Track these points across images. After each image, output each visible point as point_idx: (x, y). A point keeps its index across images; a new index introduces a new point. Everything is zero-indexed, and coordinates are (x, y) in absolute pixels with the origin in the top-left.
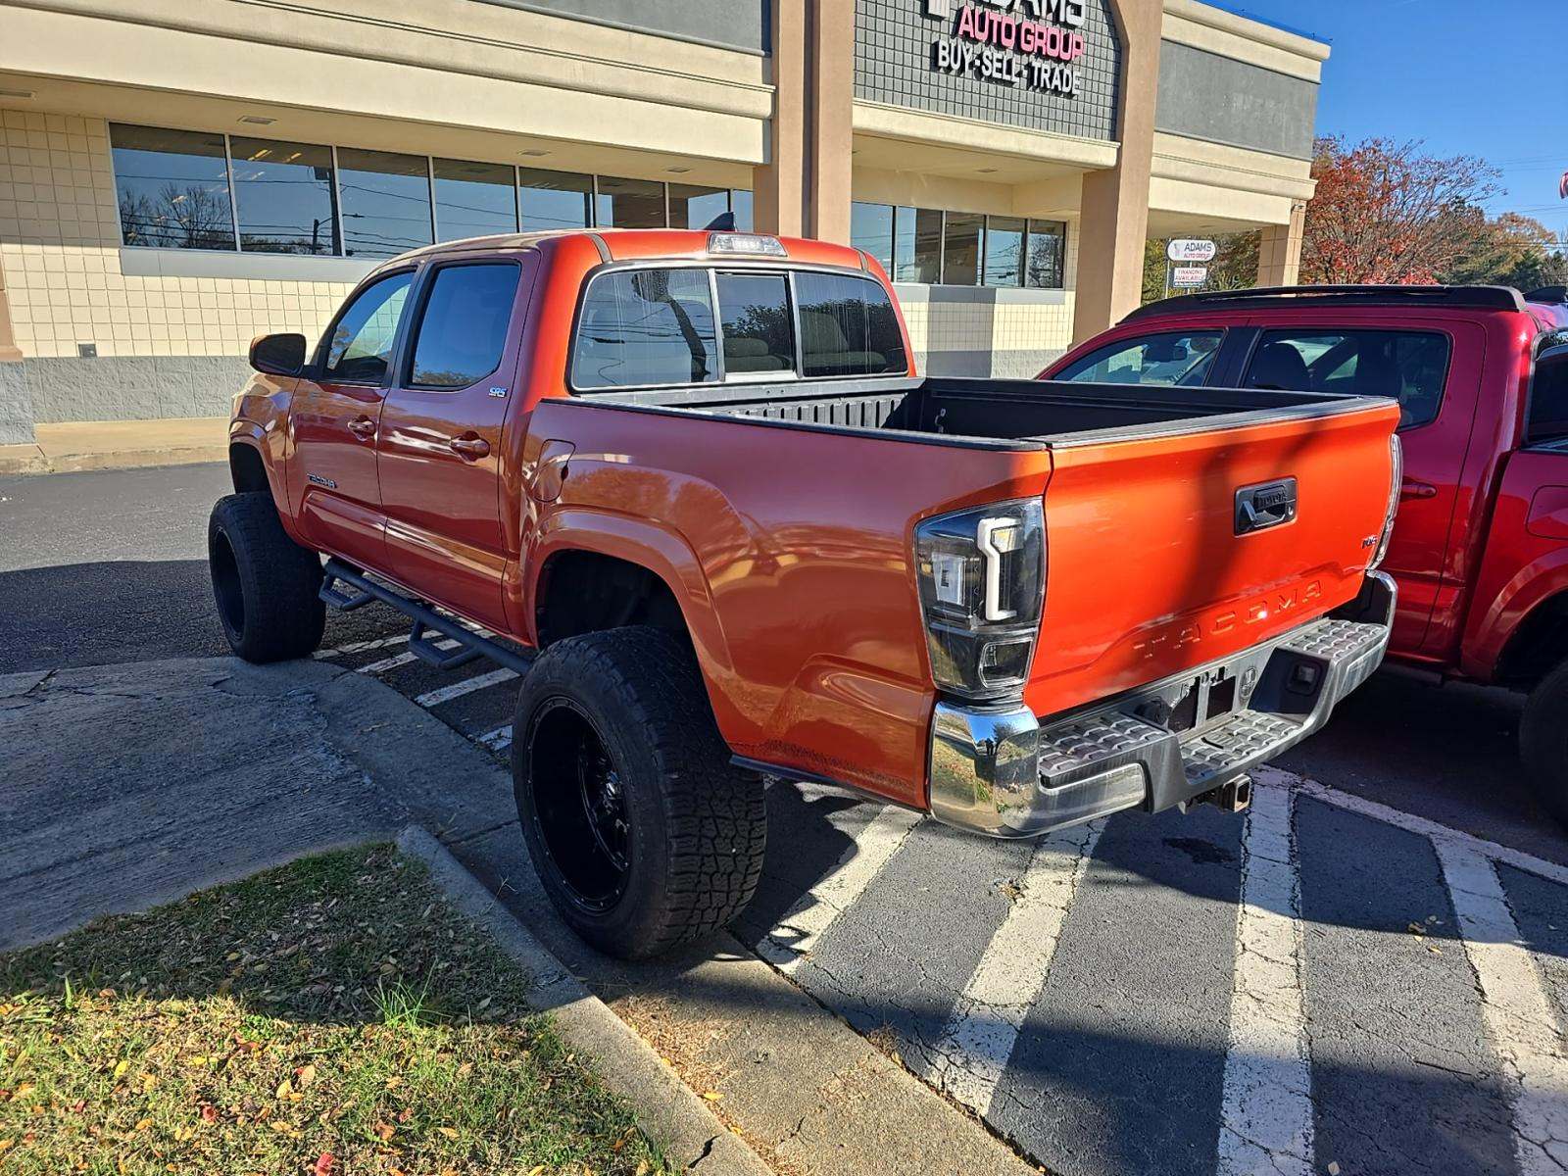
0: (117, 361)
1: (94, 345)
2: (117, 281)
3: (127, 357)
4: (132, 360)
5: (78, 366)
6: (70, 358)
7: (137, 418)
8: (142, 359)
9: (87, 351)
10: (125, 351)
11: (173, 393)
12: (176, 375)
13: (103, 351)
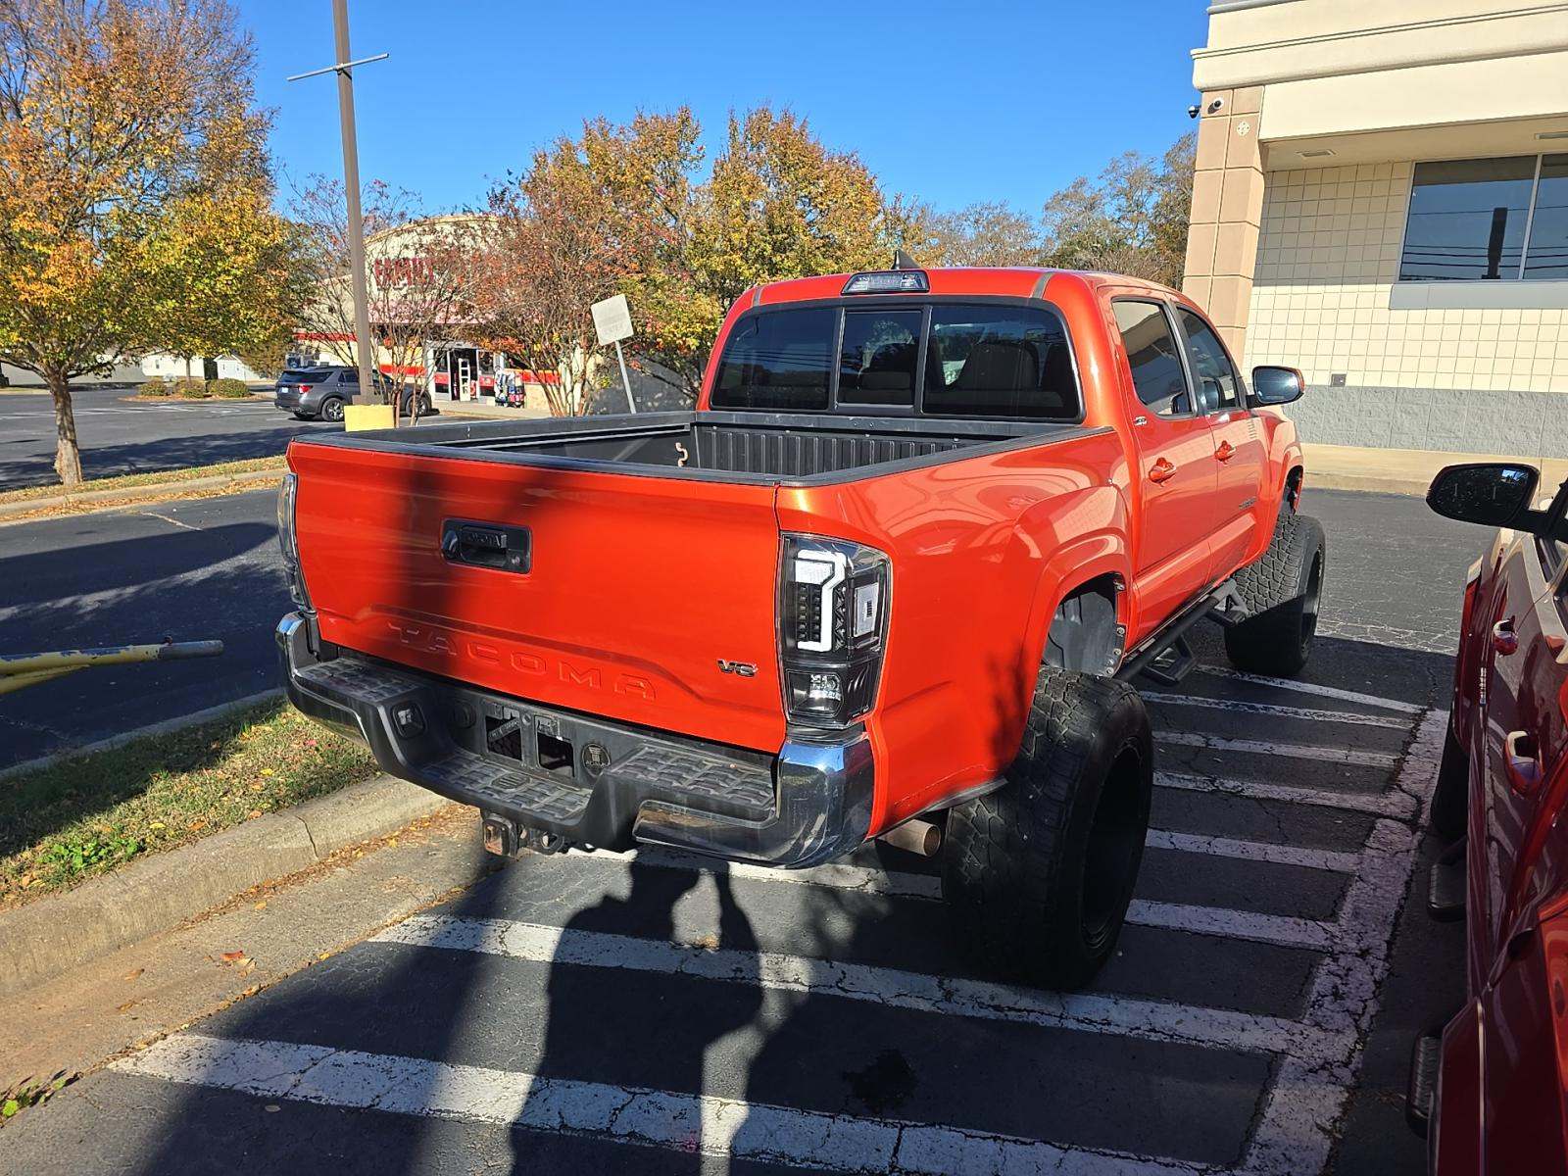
0: (1363, 391)
1: (1345, 375)
2: (1384, 315)
3: (1372, 388)
4: (1375, 390)
5: (1326, 393)
6: (1321, 386)
7: (1366, 445)
8: (1386, 390)
9: (1338, 380)
10: (1372, 381)
11: (1406, 424)
12: (1414, 407)
13: (1351, 381)
